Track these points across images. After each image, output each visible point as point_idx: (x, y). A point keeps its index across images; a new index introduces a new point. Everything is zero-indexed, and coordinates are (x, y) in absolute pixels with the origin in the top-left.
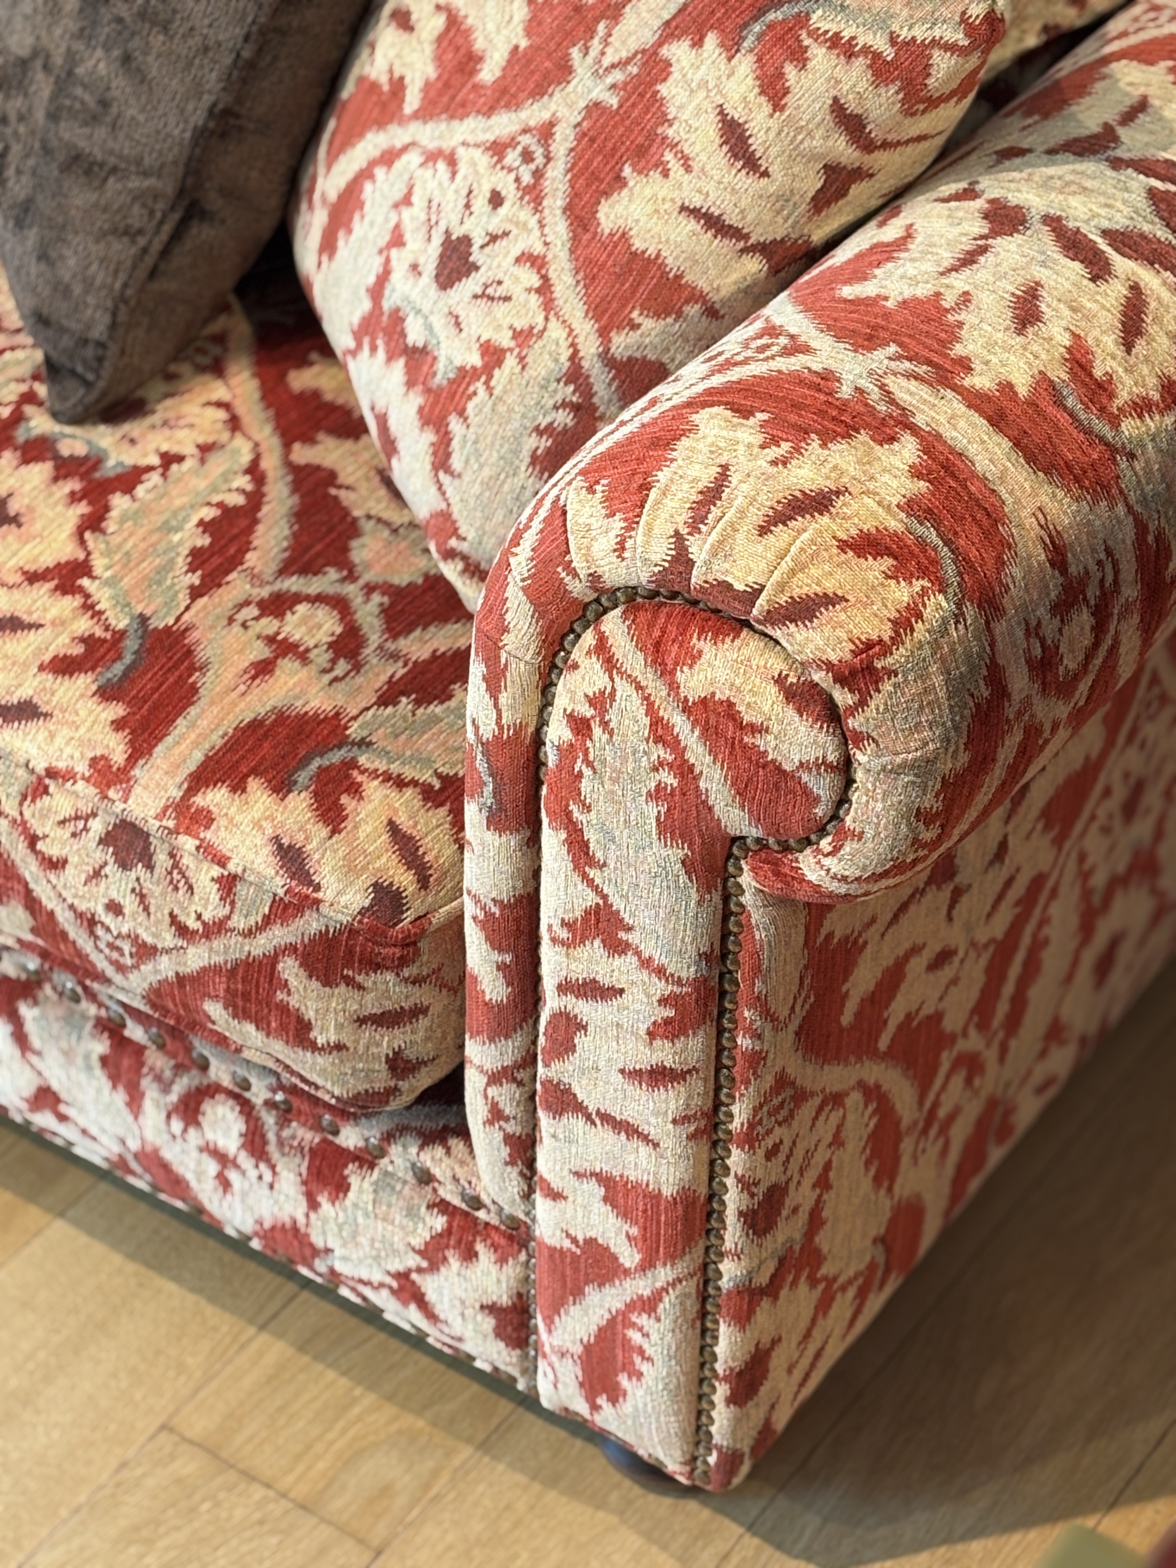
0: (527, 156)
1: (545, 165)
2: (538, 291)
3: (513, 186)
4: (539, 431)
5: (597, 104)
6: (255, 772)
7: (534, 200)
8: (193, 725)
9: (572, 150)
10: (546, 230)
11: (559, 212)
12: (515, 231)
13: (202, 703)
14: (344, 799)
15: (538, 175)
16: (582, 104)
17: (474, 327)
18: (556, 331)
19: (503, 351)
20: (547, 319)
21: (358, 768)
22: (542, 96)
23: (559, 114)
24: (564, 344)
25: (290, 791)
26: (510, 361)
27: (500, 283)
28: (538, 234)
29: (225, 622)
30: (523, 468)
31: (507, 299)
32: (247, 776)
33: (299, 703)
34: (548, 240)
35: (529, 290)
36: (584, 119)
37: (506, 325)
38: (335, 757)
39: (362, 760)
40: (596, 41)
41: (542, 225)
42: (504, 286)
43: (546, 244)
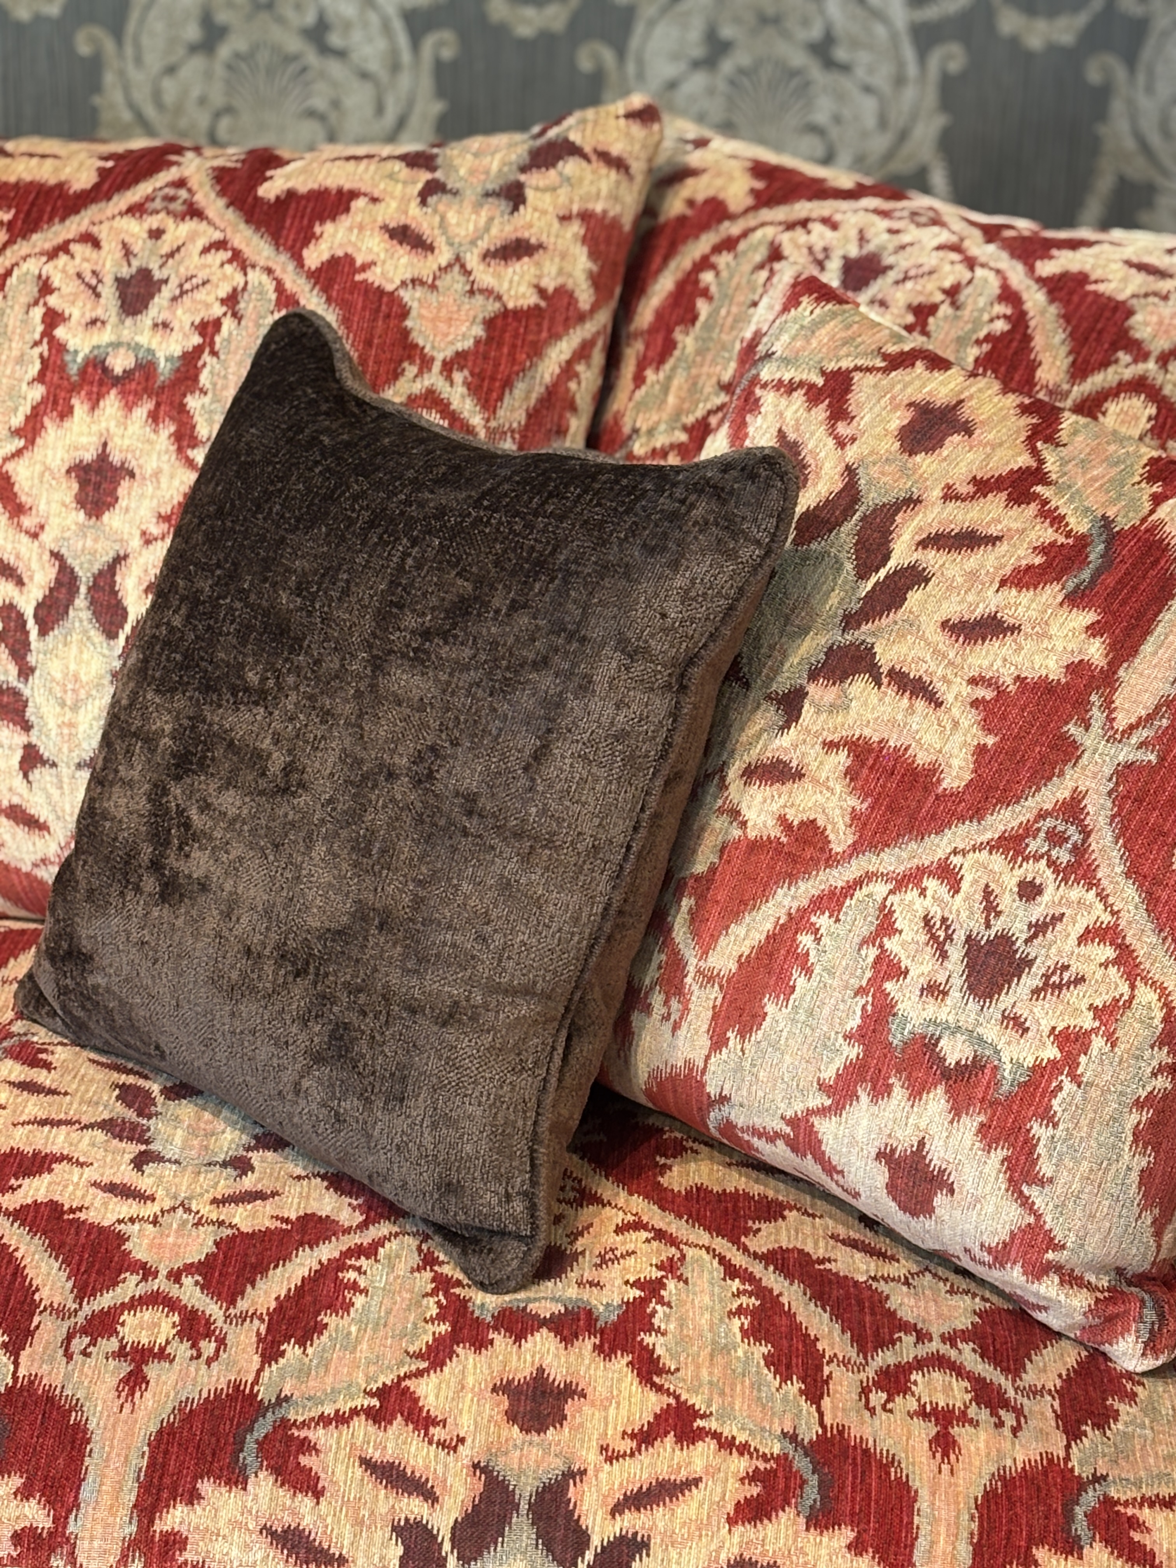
0: (1056, 838)
1: (1084, 841)
2: (1116, 962)
3: (1049, 873)
4: (1139, 1104)
5: (1129, 766)
6: (1034, 1541)
7: (1084, 877)
8: (935, 1521)
9: (1113, 817)
10: (1111, 900)
11: (1121, 880)
12: (1068, 912)
13: (924, 1494)
14: (1136, 1536)
15: (1079, 851)
16: (1108, 771)
17: (1043, 1022)
18: (1146, 995)
19: (1087, 1034)
20: (1133, 987)
21: (1118, 1502)
22: (1050, 779)
23: (1082, 788)
24: (1157, 1005)
25: (1081, 1548)
26: (1098, 1043)
27: (1066, 968)
28: (1101, 906)
29: (867, 1414)
30: (1127, 1149)
31: (1079, 980)
32: (1028, 1549)
33: (1009, 1463)
34: (1115, 908)
35: (1105, 965)
36: (1117, 784)
37: (1084, 1006)
38: (1090, 1498)
39: (1113, 1493)
40: (1095, 712)
41: (1102, 897)
42: (1073, 969)
43: (1113, 913)
